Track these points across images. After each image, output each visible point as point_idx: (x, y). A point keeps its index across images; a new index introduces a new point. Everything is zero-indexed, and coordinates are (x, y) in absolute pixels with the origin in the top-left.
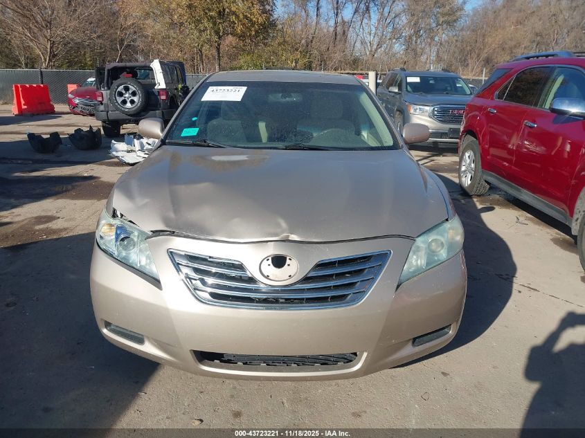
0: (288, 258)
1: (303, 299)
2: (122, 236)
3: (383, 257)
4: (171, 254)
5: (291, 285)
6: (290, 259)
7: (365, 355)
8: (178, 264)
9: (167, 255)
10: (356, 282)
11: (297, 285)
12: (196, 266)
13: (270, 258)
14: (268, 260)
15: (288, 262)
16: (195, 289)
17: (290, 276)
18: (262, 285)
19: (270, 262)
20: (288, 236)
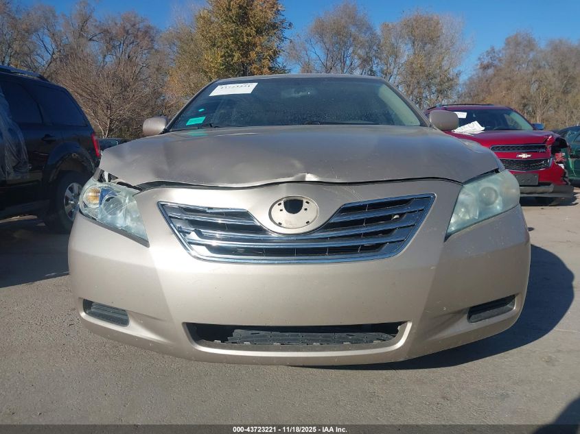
0: (305, 201)
1: (325, 249)
2: (107, 197)
3: (425, 201)
4: (163, 208)
5: (310, 232)
6: (308, 203)
7: (409, 326)
8: (170, 217)
9: (157, 208)
10: (394, 229)
11: (316, 234)
12: (192, 218)
13: (282, 202)
14: (280, 204)
15: (305, 205)
16: (190, 243)
17: (308, 222)
18: (273, 235)
19: (282, 206)
20: (304, 177)
